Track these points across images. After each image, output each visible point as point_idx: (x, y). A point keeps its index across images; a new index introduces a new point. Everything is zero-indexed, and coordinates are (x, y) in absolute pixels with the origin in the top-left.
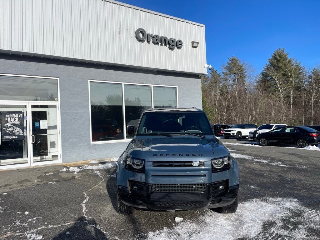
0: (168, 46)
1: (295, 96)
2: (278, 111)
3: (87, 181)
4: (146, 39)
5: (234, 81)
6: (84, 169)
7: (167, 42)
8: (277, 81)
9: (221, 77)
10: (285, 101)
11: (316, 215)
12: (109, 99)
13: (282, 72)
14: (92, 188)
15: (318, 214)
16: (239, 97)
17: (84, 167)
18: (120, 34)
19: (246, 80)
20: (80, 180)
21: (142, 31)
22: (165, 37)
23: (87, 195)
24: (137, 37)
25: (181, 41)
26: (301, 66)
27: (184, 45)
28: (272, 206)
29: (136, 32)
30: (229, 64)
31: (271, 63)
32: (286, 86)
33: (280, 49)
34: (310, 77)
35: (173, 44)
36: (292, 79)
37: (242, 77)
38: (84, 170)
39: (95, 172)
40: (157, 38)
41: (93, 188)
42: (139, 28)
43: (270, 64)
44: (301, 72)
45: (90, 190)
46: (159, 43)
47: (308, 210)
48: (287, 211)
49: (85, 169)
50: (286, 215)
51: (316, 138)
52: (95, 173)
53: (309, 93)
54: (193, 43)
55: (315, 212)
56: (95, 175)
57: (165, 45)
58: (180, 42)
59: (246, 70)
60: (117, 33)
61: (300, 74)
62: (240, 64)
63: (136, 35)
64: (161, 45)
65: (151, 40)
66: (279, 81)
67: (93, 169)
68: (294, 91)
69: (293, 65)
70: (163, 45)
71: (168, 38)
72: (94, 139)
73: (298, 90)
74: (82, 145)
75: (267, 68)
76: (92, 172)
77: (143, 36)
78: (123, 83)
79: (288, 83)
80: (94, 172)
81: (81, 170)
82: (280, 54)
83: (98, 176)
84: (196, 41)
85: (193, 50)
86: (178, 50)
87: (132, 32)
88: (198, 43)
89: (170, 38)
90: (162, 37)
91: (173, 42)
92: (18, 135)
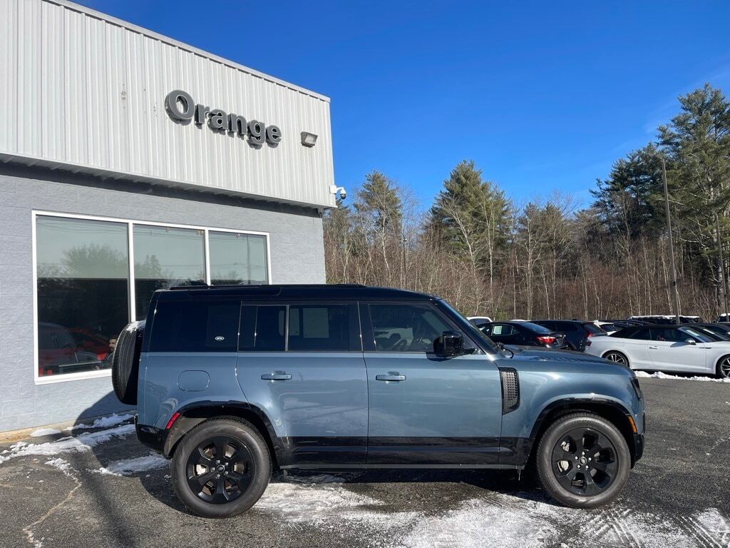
0: (246, 137)
1: (497, 258)
2: (468, 289)
3: (29, 492)
4: (193, 118)
5: (378, 223)
6: (15, 455)
7: (245, 130)
8: (462, 228)
9: (349, 215)
10: (478, 267)
11: (608, 529)
12: (77, 257)
13: (471, 209)
14: (48, 514)
15: (611, 524)
16: (390, 259)
17: (16, 448)
18: (124, 99)
19: (404, 224)
20: (7, 488)
21: (184, 99)
22: (240, 117)
23: (36, 537)
24: (169, 111)
25: (278, 129)
26: (506, 197)
27: (284, 137)
28: (513, 515)
29: (167, 97)
30: (368, 187)
31: (448, 189)
32: (479, 238)
33: (465, 162)
34: (522, 221)
35: (258, 134)
36: (492, 224)
37: (394, 215)
38: (16, 458)
39: (51, 463)
40: (220, 118)
41: (51, 511)
42: (175, 89)
43: (448, 192)
44: (505, 211)
45: (43, 518)
46: (224, 130)
47: (588, 517)
48: (547, 523)
49: (19, 454)
50: (549, 534)
51: (549, 345)
52: (49, 466)
53: (522, 253)
54: (304, 135)
55: (603, 520)
56: (54, 473)
57: (240, 135)
58: (274, 130)
59: (402, 202)
60: (118, 96)
61: (503, 214)
62: (390, 189)
63: (168, 106)
64: (231, 133)
65: (206, 120)
66: (466, 228)
67: (45, 453)
68: (495, 249)
69: (490, 195)
70: (235, 134)
71: (248, 120)
72: (45, 369)
73: (502, 246)
74: (9, 389)
75: (444, 200)
76: (42, 464)
77: (186, 109)
78: (131, 222)
79: (483, 230)
80: (49, 463)
81: (8, 458)
82: (467, 172)
83: (61, 473)
84: (311, 133)
85: (304, 152)
86: (270, 148)
87: (157, 98)
88: (317, 136)
89: (253, 119)
90: (233, 117)
91: (259, 130)
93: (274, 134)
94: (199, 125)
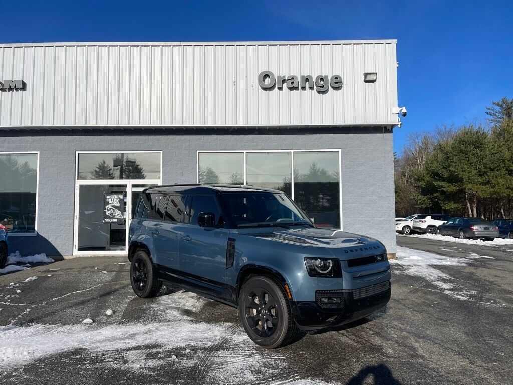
18: (235, 85)
21: (268, 75)
22: (308, 76)
27: (347, 81)
54: (366, 75)
58: (336, 78)
60: (232, 84)
71: (315, 76)
78: (245, 152)
84: (370, 72)
85: (367, 87)
86: (334, 91)
87: (254, 79)
88: (376, 73)
89: (319, 74)
90: (302, 77)
91: (323, 81)
92: (117, 218)
93: (336, 81)
94: (280, 89)
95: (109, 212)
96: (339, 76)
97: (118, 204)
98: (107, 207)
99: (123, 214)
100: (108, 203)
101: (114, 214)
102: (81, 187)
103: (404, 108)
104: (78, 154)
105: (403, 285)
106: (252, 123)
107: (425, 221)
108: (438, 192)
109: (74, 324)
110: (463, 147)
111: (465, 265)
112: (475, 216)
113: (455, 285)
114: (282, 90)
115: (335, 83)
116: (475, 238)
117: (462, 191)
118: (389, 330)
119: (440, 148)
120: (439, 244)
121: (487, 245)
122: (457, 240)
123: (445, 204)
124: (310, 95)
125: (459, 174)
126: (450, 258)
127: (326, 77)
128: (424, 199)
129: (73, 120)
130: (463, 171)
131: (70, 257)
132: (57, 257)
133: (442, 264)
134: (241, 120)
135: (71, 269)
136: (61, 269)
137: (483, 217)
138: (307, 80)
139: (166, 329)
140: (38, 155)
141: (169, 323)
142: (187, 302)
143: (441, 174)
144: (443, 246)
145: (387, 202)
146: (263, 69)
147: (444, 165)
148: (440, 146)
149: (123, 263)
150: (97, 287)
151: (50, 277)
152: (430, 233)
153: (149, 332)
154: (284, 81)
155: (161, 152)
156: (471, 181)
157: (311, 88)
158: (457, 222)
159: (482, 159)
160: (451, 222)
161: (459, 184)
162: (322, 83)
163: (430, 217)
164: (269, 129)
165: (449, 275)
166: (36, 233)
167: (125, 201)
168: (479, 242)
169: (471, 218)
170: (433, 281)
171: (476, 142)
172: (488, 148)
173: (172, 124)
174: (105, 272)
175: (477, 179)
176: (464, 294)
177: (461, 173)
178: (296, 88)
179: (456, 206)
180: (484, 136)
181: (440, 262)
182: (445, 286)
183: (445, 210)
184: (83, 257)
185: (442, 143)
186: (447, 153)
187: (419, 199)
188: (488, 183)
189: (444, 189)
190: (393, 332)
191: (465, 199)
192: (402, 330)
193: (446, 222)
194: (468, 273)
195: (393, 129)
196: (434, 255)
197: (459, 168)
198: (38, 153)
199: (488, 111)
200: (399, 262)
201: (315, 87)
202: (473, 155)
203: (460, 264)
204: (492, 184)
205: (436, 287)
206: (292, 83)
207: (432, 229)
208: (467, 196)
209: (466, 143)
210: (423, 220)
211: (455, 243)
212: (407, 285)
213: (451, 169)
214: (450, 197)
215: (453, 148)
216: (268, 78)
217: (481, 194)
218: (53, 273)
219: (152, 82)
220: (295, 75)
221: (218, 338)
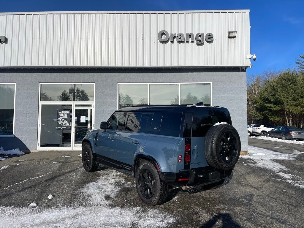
18: (142, 40)
22: (190, 34)
27: (217, 37)
29: (158, 35)
54: (229, 33)
58: (209, 35)
71: (195, 34)
84: (232, 31)
85: (229, 41)
86: (208, 44)
87: (155, 36)
88: (236, 32)
89: (198, 33)
90: (187, 34)
91: (201, 37)
92: (66, 126)
93: (210, 37)
94: (172, 42)
95: (61, 122)
96: (212, 34)
97: (67, 117)
98: (59, 119)
99: (69, 124)
100: (60, 116)
101: (63, 124)
102: (42, 105)
103: (254, 55)
104: (41, 84)
105: (258, 175)
106: (154, 65)
107: (260, 128)
108: (267, 110)
109: (23, 207)
110: (283, 83)
111: (294, 159)
112: (291, 125)
113: (293, 176)
114: (174, 43)
115: (209, 38)
116: (293, 139)
117: (282, 110)
118: (257, 216)
119: (269, 83)
120: (270, 143)
121: (301, 144)
122: (281, 140)
123: (272, 118)
124: (192, 47)
125: (281, 100)
126: (283, 154)
127: (203, 34)
128: (258, 115)
129: (37, 62)
130: (283, 98)
131: (35, 151)
132: (27, 151)
133: (279, 159)
134: (147, 63)
135: (33, 160)
136: (27, 160)
137: (295, 126)
138: (190, 36)
139: (89, 213)
140: (15, 85)
141: (92, 207)
142: (107, 188)
143: (270, 99)
144: (274, 144)
145: (242, 117)
146: (161, 29)
147: (272, 93)
148: (269, 82)
149: (68, 156)
150: (47, 175)
151: (18, 166)
152: (263, 135)
153: (76, 216)
154: (175, 37)
155: (94, 83)
156: (289, 104)
157: (193, 42)
158: (281, 129)
159: (296, 90)
160: (276, 129)
161: (281, 105)
162: (200, 38)
163: (263, 125)
164: (165, 69)
165: (287, 167)
166: (13, 136)
167: (71, 115)
168: (295, 142)
169: (288, 126)
170: (277, 172)
171: (292, 79)
172: (299, 83)
173: (101, 65)
174: (55, 163)
175: (292, 103)
176: (302, 182)
177: (283, 99)
178: (183, 42)
179: (279, 119)
180: (297, 76)
181: (277, 157)
182: (287, 176)
183: (271, 121)
184: (44, 152)
185: (270, 80)
186: (273, 86)
187: (255, 115)
188: (299, 105)
189: (272, 109)
190: (260, 218)
191: (284, 114)
192: (267, 216)
193: (273, 129)
194: (299, 165)
195: (247, 69)
196: (271, 152)
197: (281, 95)
198: (15, 83)
199: (297, 61)
200: (251, 157)
201: (195, 41)
202: (290, 87)
203: (291, 159)
204: (302, 105)
205: (280, 177)
206: (180, 38)
207: (264, 133)
208: (286, 113)
209: (286, 80)
210: (259, 127)
211: (280, 142)
212: (261, 176)
213: (276, 96)
214: (275, 113)
215: (277, 83)
216: (164, 35)
217: (295, 112)
218: (21, 163)
219: (89, 38)
220: (182, 33)
221: (128, 222)
